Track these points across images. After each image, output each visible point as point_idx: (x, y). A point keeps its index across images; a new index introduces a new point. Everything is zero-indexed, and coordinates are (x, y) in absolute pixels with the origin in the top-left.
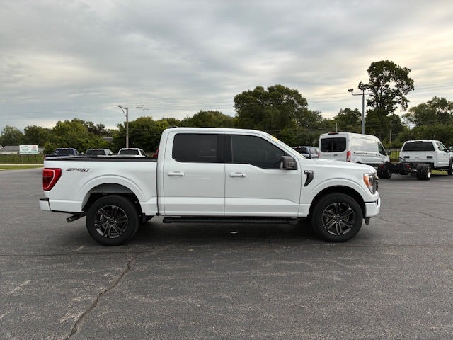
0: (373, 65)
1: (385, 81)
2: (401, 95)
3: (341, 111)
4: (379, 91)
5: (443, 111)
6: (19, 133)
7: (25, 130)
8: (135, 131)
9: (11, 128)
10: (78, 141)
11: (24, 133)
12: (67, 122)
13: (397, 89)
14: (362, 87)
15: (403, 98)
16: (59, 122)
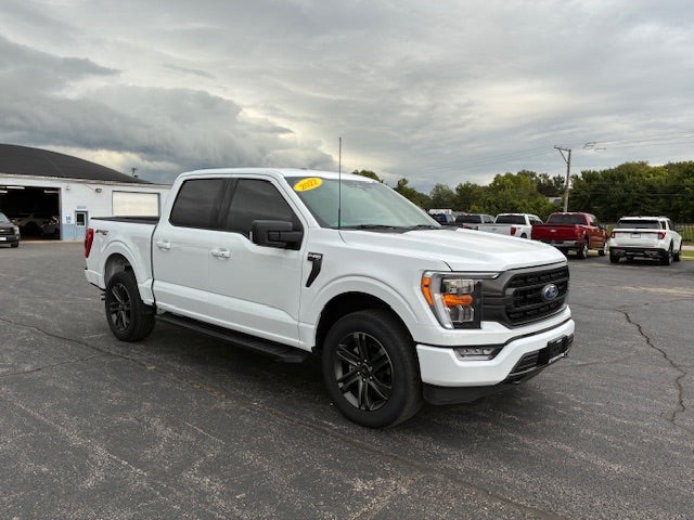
6: (449, 194)
7: (457, 189)
8: (599, 186)
9: (441, 187)
10: (512, 204)
11: (455, 192)
12: (509, 176)
16: (498, 176)
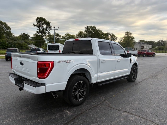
0: (38, 18)
1: (42, 25)
2: (47, 31)
3: (22, 34)
4: (40, 28)
5: (58, 38)
13: (46, 28)
14: (34, 25)
15: (48, 32)
